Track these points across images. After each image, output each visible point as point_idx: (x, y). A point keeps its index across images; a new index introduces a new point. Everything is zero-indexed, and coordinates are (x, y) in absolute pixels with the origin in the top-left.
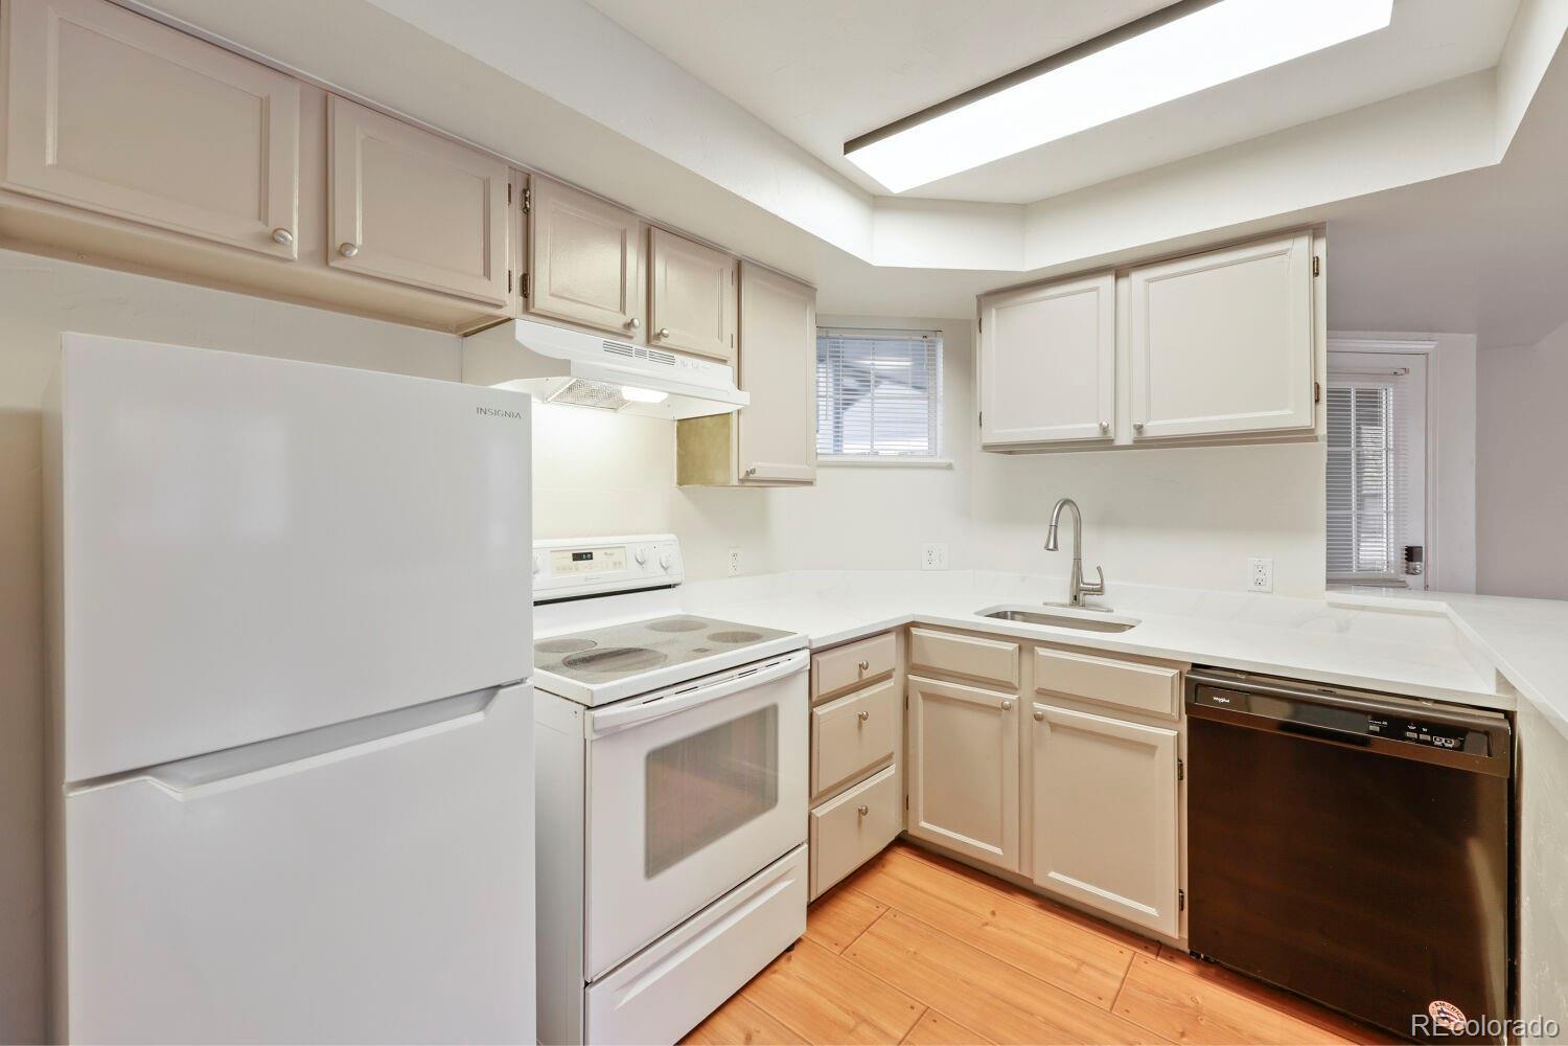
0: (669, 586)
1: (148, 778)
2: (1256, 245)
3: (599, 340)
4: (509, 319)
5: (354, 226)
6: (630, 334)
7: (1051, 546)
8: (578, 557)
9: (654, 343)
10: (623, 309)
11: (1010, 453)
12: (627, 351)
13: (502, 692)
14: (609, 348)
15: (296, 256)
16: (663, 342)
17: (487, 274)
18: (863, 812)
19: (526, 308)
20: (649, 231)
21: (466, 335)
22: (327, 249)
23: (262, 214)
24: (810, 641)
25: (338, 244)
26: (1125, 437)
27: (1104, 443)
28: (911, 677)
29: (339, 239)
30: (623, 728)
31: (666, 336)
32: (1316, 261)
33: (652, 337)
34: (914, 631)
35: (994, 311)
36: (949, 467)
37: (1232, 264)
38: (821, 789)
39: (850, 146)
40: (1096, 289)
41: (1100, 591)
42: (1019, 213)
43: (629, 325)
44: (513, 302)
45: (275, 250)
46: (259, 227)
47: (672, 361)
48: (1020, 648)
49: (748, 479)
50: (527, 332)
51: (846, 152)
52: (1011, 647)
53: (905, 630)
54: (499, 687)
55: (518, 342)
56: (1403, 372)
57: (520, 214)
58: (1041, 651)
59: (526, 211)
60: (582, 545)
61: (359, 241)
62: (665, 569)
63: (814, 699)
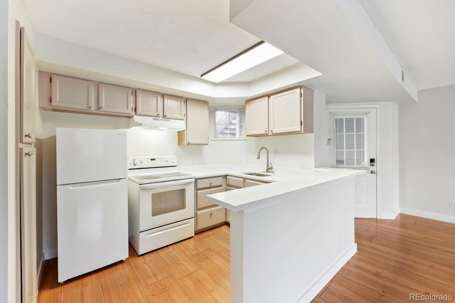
0: (175, 166)
1: (67, 186)
2: (290, 90)
3: (152, 118)
4: (133, 116)
5: (103, 103)
6: (159, 116)
7: (258, 158)
8: (152, 160)
9: (164, 117)
10: (157, 112)
11: (258, 137)
12: (158, 120)
13: (121, 180)
14: (154, 119)
15: (93, 110)
16: (166, 117)
17: (127, 108)
18: (211, 214)
19: (136, 114)
20: (163, 96)
21: (129, 118)
22: (99, 108)
23: (88, 104)
24: (195, 177)
25: (100, 107)
26: (270, 134)
27: (266, 135)
28: (227, 187)
29: (100, 106)
30: (147, 188)
31: (166, 116)
32: (301, 94)
33: (164, 116)
34: (227, 177)
35: (248, 105)
36: (246, 140)
37: (289, 94)
38: (199, 208)
39: (202, 76)
40: (265, 100)
41: (271, 169)
42: (248, 84)
43: (158, 115)
44: (133, 113)
45: (90, 109)
46: (87, 106)
47: (169, 121)
48: (244, 180)
49: (188, 144)
50: (136, 118)
51: (201, 77)
52: (242, 180)
53: (225, 176)
54: (121, 179)
55: (134, 120)
56: (368, 113)
57: (135, 96)
58: (247, 180)
59: (136, 96)
60: (153, 157)
61: (104, 106)
62: (173, 163)
63: (197, 189)
